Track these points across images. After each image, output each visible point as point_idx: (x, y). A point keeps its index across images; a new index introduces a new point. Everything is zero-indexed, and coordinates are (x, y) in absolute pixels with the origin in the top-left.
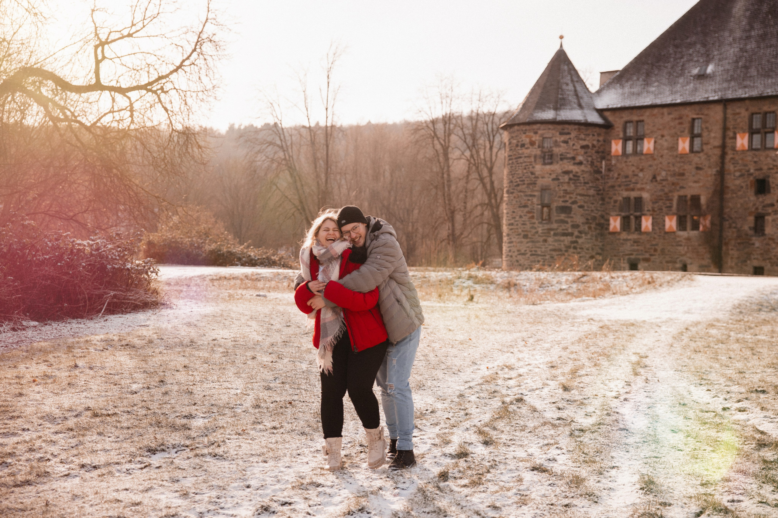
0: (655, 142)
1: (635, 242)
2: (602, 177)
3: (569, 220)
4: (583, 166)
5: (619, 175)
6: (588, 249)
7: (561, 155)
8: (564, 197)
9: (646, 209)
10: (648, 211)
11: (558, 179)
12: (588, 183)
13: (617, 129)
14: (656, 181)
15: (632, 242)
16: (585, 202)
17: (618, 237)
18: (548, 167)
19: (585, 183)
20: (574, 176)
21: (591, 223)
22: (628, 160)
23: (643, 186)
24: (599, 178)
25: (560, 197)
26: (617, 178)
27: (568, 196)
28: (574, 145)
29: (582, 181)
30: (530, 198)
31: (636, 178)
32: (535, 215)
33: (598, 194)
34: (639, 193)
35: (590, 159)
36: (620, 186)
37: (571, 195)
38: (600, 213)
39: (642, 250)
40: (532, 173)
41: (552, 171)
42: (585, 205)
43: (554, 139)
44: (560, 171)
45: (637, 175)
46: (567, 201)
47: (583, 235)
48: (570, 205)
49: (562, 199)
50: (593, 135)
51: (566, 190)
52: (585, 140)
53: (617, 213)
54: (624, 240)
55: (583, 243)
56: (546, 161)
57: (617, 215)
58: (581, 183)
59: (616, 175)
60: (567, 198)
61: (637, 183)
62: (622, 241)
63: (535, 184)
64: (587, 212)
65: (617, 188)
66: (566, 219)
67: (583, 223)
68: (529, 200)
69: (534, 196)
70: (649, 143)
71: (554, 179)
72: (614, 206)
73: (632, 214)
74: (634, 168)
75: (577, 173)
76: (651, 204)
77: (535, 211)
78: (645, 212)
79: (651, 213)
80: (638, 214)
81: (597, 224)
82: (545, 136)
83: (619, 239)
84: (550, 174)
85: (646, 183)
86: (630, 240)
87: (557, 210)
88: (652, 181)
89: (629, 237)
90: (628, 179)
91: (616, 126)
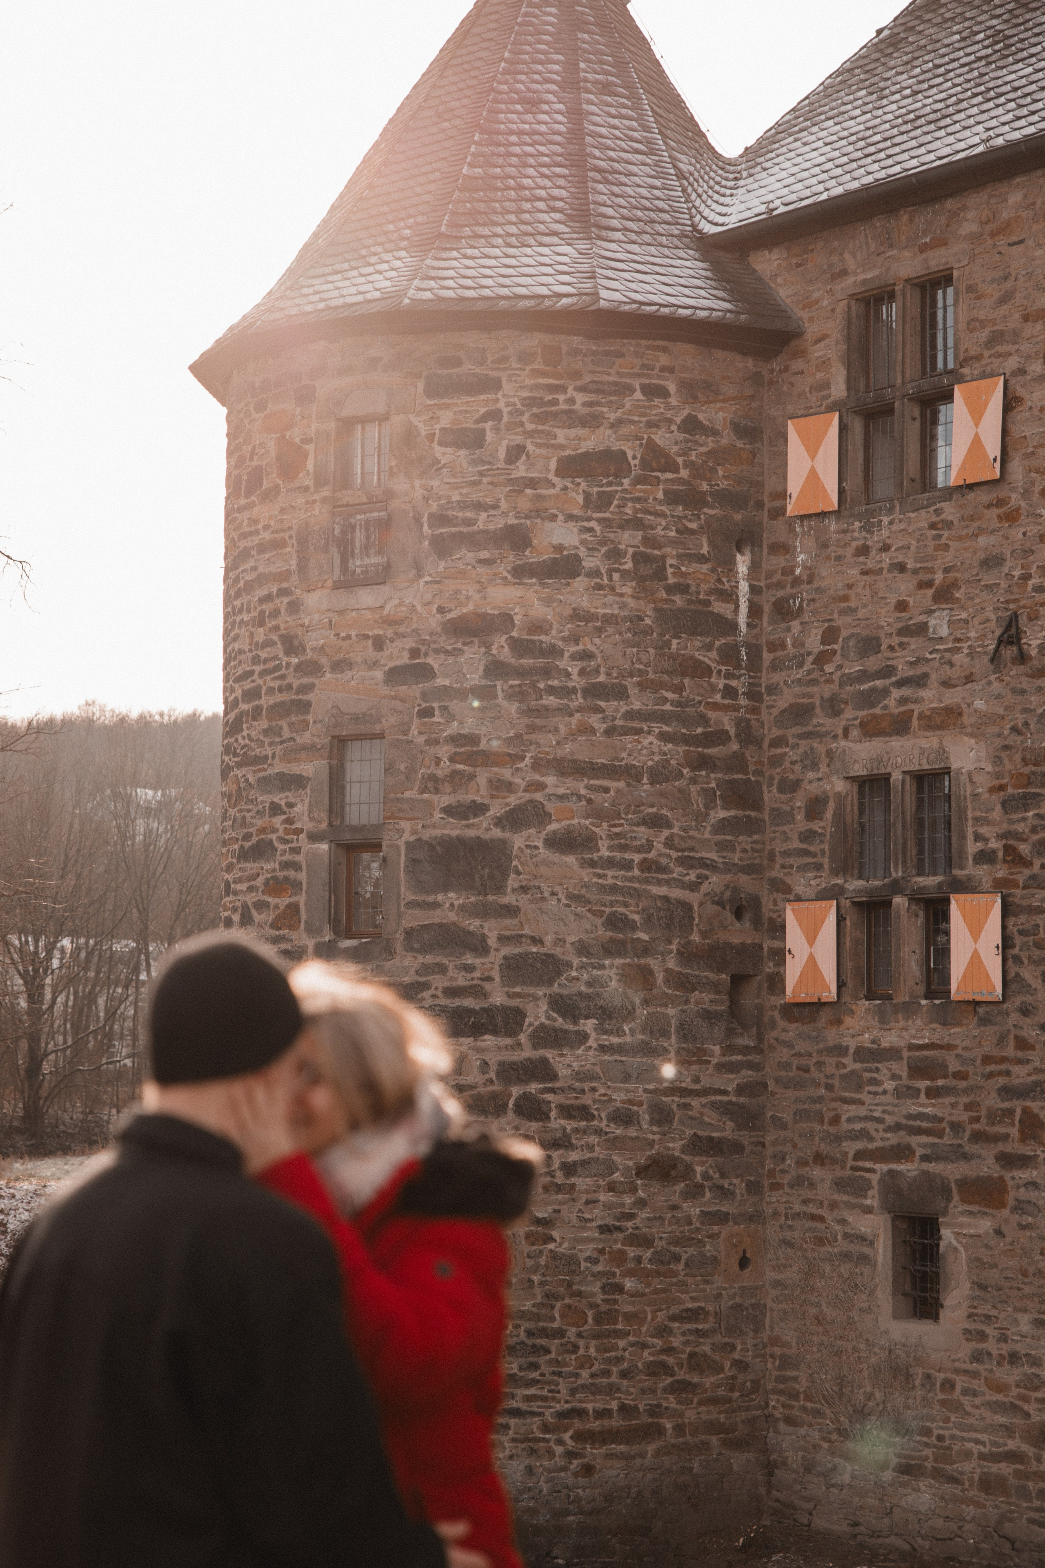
0: (1010, 404)
1: (918, 1070)
2: (729, 655)
3: (492, 930)
4: (580, 583)
5: (830, 635)
6: (625, 1118)
7: (440, 519)
8: (457, 780)
9: (972, 848)
10: (985, 857)
11: (426, 672)
12: (621, 693)
13: (818, 352)
14: (1022, 658)
15: (901, 1069)
16: (597, 814)
17: (831, 1036)
18: (367, 598)
19: (594, 691)
20: (520, 647)
21: (646, 950)
22: (874, 540)
23: (952, 697)
24: (710, 658)
25: (433, 783)
26: (821, 659)
27: (483, 777)
28: (516, 453)
29: (577, 682)
30: (279, 798)
31: (914, 643)
32: (302, 899)
33: (703, 763)
34: (929, 741)
35: (629, 540)
36: (833, 707)
37: (506, 773)
38: (715, 882)
39: (956, 1127)
40: (291, 645)
41: (390, 622)
42: (602, 831)
43: (397, 420)
44: (434, 622)
45: (922, 628)
46: (478, 809)
47: (589, 1025)
48: (497, 833)
49: (446, 800)
50: (654, 392)
51: (472, 740)
52: (592, 421)
53: (826, 880)
54: (861, 1054)
55: (582, 1076)
56: (358, 564)
57: (823, 895)
58: (567, 692)
59: (814, 643)
60: (478, 791)
61: (920, 681)
62: (851, 1064)
63: (304, 707)
64: (612, 876)
65: (821, 720)
66: (473, 924)
67: (582, 949)
68: (275, 809)
69: (297, 782)
70: (977, 413)
71: (395, 675)
72: (808, 836)
73: (896, 887)
74: (904, 586)
75: (538, 627)
76: (997, 813)
77: (302, 876)
78: (970, 870)
79: (1002, 872)
80: (929, 881)
81: (687, 955)
82: (347, 411)
83: (841, 1050)
84: (379, 644)
85: (969, 679)
86: (893, 1053)
87: (413, 863)
88: (995, 658)
89: (889, 1039)
90: (873, 663)
91: (812, 330)
